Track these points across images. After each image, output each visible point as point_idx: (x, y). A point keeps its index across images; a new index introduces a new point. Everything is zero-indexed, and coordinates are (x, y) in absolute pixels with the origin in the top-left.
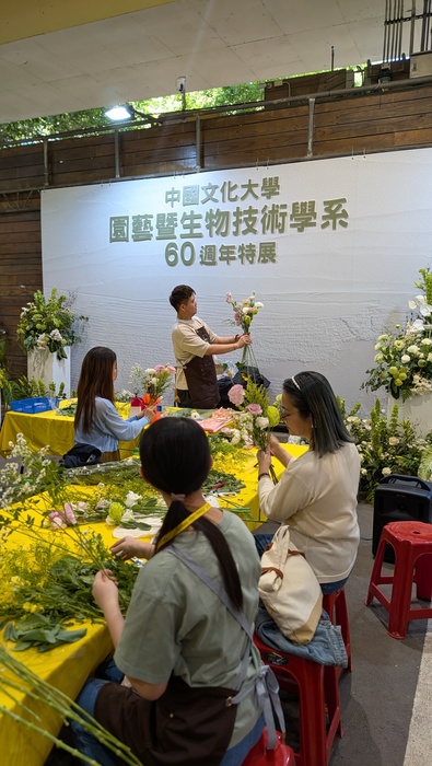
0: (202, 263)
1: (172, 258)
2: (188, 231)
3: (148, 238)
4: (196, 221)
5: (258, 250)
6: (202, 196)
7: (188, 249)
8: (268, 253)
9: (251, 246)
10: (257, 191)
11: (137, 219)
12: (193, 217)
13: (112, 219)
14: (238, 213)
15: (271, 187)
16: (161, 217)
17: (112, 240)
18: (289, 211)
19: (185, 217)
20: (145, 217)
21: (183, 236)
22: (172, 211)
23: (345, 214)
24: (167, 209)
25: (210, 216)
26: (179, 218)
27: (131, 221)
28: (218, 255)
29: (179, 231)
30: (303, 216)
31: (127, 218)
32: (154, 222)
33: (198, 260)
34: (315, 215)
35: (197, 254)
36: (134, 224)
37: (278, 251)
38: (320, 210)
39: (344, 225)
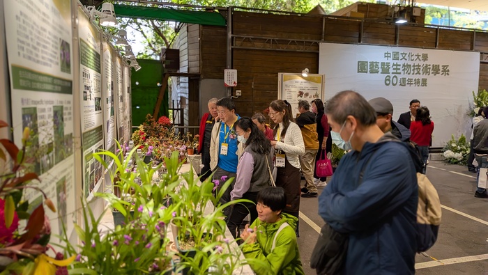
0: (401, 85)
1: (388, 82)
2: (395, 71)
3: (377, 72)
4: (398, 67)
5: (421, 81)
6: (401, 57)
7: (395, 79)
8: (424, 83)
9: (419, 79)
10: (420, 58)
11: (372, 63)
12: (397, 65)
13: (359, 62)
14: (414, 66)
15: (425, 57)
16: (383, 64)
17: (358, 72)
18: (431, 67)
19: (394, 65)
20: (376, 62)
21: (393, 73)
22: (388, 62)
23: (448, 71)
24: (385, 60)
25: (404, 65)
26: (391, 65)
27: (369, 64)
28: (407, 82)
29: (391, 70)
30: (436, 69)
31: (367, 62)
32: (380, 66)
33: (399, 83)
34: (439, 70)
35: (399, 81)
36: (370, 65)
37: (428, 82)
38: (441, 68)
39: (448, 74)
